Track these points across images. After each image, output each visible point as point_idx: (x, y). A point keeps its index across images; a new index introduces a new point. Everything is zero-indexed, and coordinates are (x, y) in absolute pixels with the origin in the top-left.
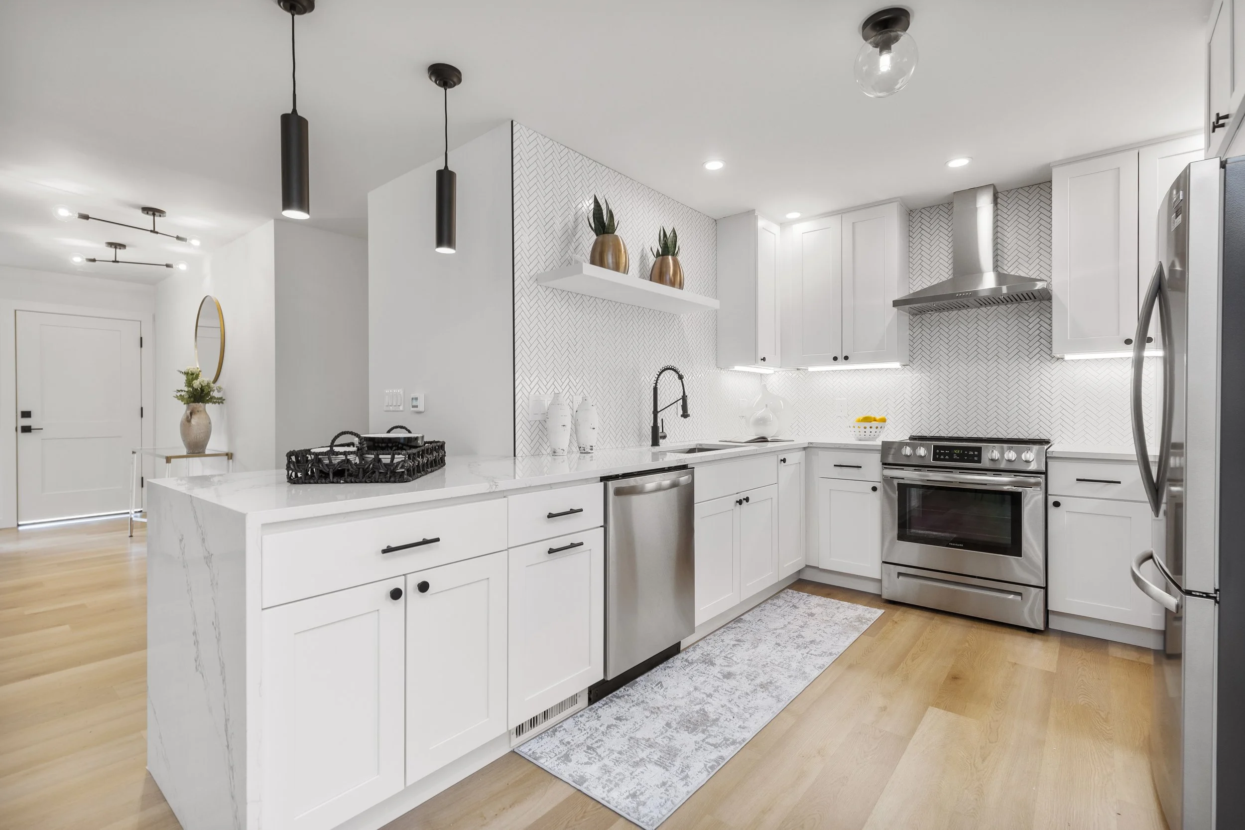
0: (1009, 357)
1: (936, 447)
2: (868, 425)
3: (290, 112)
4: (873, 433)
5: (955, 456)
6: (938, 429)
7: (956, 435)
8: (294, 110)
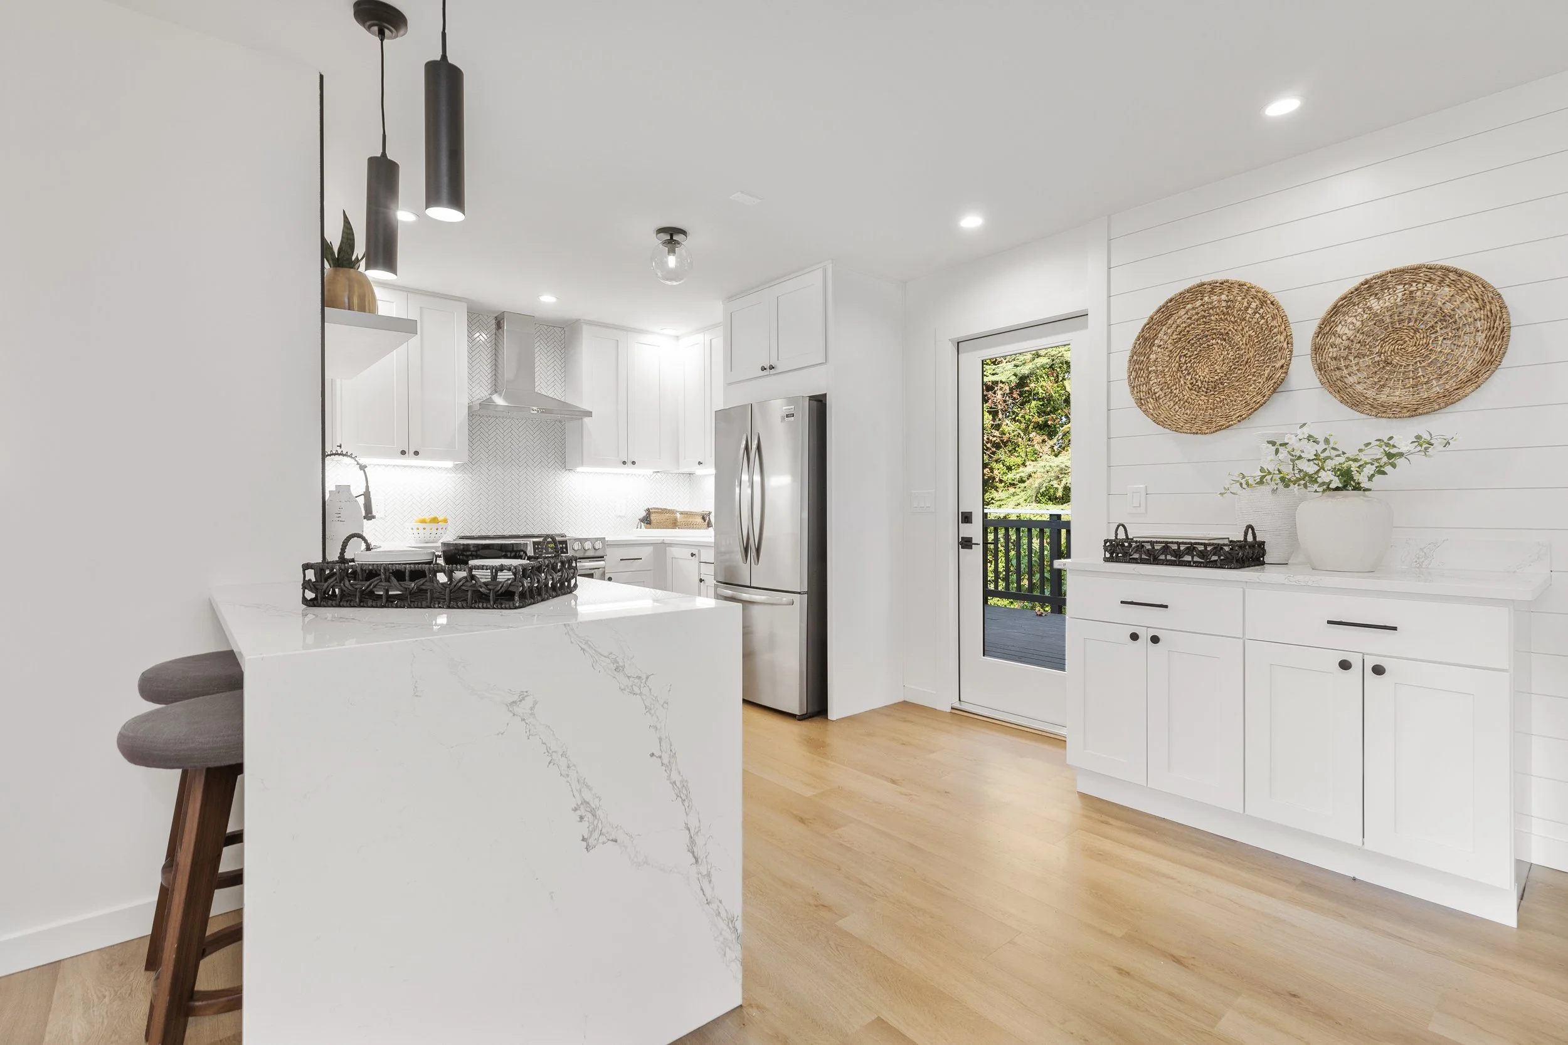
0: (535, 465)
1: (534, 543)
2: (435, 526)
3: (439, 58)
4: (439, 534)
5: (550, 550)
6: (478, 529)
7: (525, 533)
8: (444, 56)
